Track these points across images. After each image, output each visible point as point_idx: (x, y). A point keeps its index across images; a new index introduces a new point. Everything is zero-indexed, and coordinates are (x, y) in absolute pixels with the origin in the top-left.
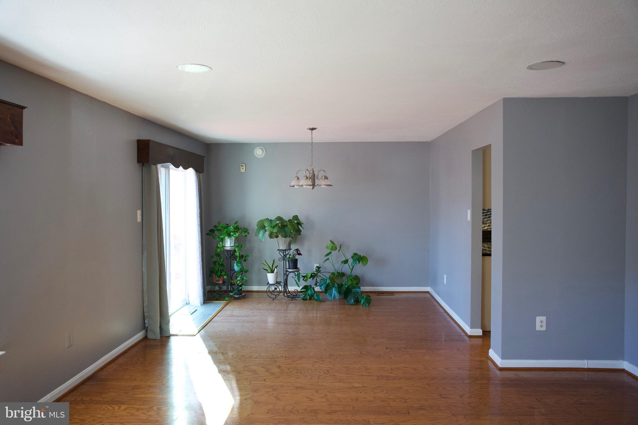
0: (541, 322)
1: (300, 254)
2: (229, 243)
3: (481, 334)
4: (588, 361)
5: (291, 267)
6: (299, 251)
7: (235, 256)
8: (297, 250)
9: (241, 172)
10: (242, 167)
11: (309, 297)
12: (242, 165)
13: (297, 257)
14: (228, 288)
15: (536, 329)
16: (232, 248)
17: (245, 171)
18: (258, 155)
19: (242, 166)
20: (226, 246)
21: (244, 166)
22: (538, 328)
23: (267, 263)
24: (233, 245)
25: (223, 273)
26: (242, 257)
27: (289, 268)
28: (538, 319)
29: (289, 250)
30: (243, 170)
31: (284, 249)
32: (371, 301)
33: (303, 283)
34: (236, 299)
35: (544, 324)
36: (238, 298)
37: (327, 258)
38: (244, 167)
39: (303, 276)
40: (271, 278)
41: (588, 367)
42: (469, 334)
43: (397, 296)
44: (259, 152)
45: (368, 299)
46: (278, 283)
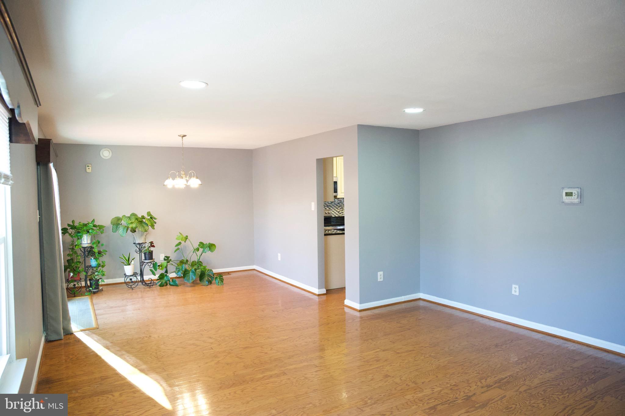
1: (154, 246)
2: (85, 240)
3: (325, 292)
4: (404, 297)
5: (147, 258)
7: (94, 252)
8: (152, 243)
9: (87, 172)
10: (88, 167)
11: (165, 283)
12: (88, 165)
14: (86, 283)
16: (88, 245)
17: (91, 171)
18: (104, 156)
20: (83, 243)
21: (90, 166)
22: (379, 280)
23: (124, 256)
24: (89, 242)
26: (99, 253)
27: (145, 259)
29: (144, 243)
30: (89, 171)
31: (139, 243)
32: (223, 280)
33: (159, 272)
37: (177, 248)
38: (90, 168)
39: (159, 266)
40: (128, 270)
42: (317, 293)
43: (233, 275)
44: (106, 154)
45: (221, 278)
46: (135, 274)
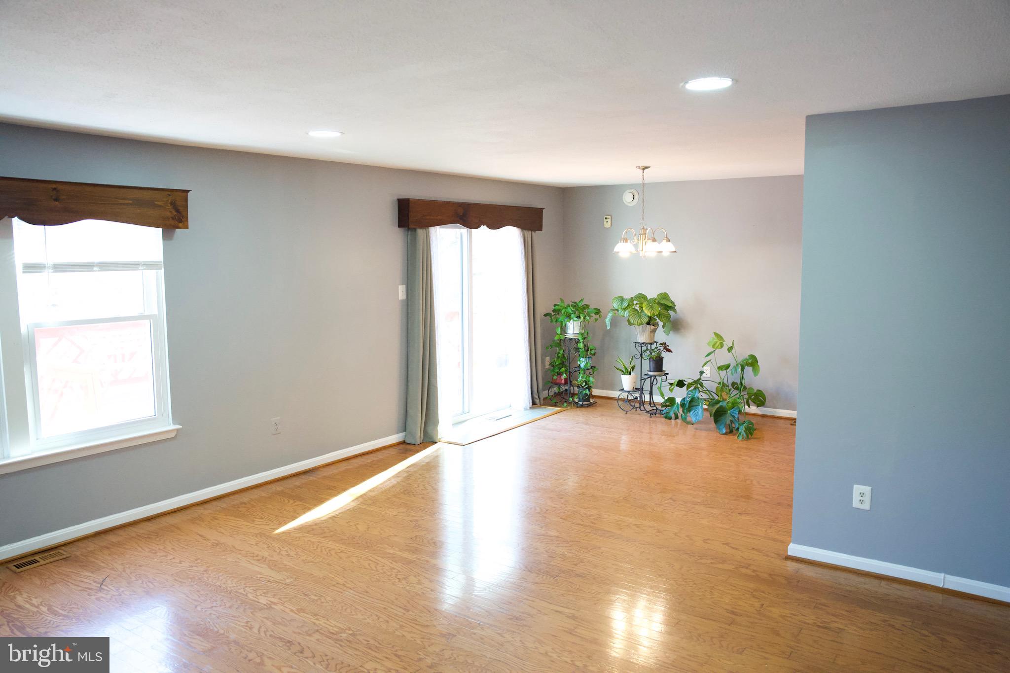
0: (862, 494)
1: (668, 350)
4: (947, 576)
5: (652, 370)
6: (668, 346)
7: (579, 347)
8: (665, 344)
9: (605, 228)
10: (607, 220)
11: (674, 415)
13: (664, 354)
15: (852, 505)
16: (576, 336)
17: (610, 226)
18: (626, 202)
19: (606, 218)
21: (609, 218)
22: (856, 504)
23: (620, 360)
25: (563, 369)
27: (650, 370)
28: (858, 489)
30: (607, 225)
31: (642, 342)
32: (754, 432)
34: (578, 406)
35: (867, 499)
36: (582, 406)
37: (708, 358)
38: (609, 220)
39: (669, 384)
40: (627, 382)
41: (945, 587)
44: (627, 198)
45: (749, 427)
46: (635, 390)
